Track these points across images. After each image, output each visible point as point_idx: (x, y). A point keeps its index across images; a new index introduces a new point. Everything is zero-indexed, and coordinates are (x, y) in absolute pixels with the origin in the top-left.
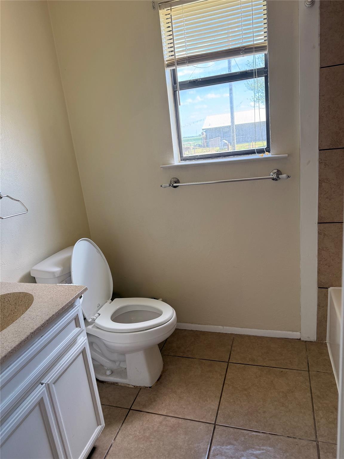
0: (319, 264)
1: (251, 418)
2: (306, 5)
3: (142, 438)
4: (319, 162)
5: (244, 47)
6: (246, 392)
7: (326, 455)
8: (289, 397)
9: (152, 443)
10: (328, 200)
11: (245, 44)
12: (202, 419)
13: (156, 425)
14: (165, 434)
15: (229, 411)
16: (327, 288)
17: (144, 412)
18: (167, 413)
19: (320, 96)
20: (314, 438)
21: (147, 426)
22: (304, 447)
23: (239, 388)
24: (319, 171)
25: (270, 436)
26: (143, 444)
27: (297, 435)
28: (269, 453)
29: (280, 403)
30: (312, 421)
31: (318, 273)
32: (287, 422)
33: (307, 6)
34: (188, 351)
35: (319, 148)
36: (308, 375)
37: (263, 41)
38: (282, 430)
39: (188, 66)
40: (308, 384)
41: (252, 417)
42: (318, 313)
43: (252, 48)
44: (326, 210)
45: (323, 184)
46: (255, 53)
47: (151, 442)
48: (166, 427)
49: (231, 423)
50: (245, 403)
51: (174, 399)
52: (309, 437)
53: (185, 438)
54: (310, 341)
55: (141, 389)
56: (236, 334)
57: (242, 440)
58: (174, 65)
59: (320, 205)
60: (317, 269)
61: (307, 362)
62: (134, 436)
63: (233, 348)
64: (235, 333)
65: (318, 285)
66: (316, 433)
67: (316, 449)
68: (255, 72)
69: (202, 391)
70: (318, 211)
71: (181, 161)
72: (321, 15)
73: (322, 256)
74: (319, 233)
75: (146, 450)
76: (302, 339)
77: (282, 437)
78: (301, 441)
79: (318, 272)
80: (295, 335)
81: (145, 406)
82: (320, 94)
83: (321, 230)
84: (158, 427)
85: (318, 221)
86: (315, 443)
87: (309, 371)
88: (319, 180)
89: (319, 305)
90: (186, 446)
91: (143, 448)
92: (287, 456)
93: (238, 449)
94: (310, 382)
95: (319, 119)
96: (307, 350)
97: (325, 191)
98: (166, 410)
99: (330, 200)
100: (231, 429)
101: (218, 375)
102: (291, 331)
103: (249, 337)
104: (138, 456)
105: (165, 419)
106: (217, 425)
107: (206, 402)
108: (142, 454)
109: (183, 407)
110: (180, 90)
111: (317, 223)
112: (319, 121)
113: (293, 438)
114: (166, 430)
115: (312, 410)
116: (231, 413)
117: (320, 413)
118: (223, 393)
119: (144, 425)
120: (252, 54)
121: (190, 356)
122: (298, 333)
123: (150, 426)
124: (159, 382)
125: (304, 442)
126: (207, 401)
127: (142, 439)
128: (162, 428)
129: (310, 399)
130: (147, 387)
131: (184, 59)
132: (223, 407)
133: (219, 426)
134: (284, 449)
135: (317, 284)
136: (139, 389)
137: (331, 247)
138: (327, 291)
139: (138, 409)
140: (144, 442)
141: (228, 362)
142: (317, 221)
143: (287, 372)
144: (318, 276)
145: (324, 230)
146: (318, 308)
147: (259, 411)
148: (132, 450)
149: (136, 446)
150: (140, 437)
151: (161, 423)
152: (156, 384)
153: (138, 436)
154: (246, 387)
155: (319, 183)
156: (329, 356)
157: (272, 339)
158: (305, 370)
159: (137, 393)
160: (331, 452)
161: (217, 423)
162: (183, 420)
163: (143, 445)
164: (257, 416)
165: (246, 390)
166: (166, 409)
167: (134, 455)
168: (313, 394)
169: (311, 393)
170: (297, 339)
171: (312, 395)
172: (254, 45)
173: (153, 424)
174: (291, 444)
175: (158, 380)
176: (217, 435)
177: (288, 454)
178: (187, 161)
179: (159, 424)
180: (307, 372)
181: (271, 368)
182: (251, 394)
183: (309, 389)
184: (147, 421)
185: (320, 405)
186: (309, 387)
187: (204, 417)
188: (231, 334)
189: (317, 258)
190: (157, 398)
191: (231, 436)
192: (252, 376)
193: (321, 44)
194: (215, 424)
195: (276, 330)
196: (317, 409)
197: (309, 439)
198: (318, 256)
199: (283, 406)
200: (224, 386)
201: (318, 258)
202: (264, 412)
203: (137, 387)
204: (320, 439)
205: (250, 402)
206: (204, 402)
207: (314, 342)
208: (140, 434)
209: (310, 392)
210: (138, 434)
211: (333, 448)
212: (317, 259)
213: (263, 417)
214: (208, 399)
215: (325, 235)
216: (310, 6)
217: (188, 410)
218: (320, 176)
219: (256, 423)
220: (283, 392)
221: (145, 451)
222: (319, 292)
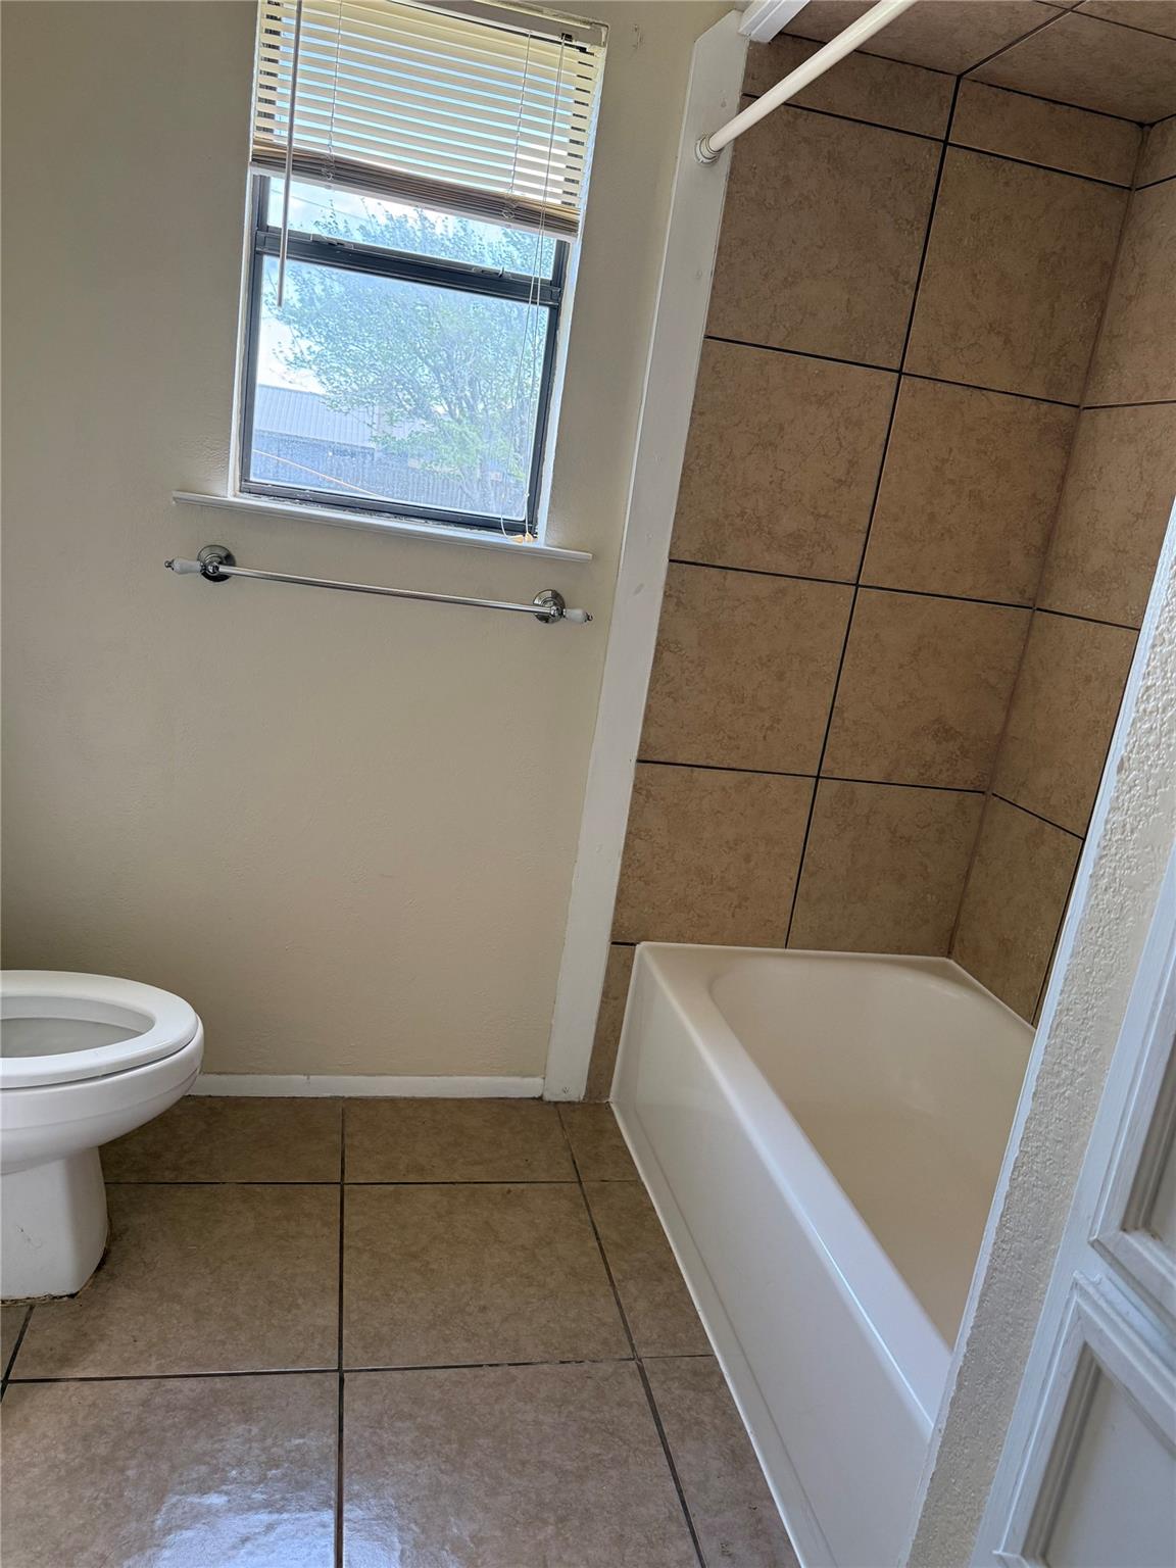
0: (622, 875)
1: (447, 1332)
2: (700, 156)
3: (82, 1466)
4: (665, 592)
5: (513, 200)
6: (418, 1265)
7: (665, 1387)
8: (542, 1259)
9: (130, 1473)
10: (671, 700)
11: (517, 193)
12: (294, 1362)
13: (129, 1413)
14: (169, 1435)
15: (377, 1325)
16: (632, 944)
17: (68, 1380)
18: (160, 1367)
19: (693, 411)
20: (627, 1352)
21: (94, 1422)
22: (607, 1380)
23: (393, 1255)
24: (661, 618)
25: (513, 1370)
26: (93, 1483)
27: (585, 1352)
28: (519, 1416)
29: (521, 1276)
30: (616, 1309)
31: (618, 900)
32: (552, 1325)
33: (702, 159)
34: (191, 1162)
35: (670, 553)
36: (580, 1193)
37: (559, 202)
38: (542, 1348)
39: (329, 187)
40: (584, 1216)
41: (449, 1329)
42: (600, 1018)
43: (537, 213)
44: (661, 726)
45: (666, 655)
46: (545, 232)
47: (122, 1470)
48: (168, 1412)
49: (390, 1359)
50: (421, 1295)
51: (177, 1319)
52: (616, 1353)
53: (250, 1431)
54: (569, 1102)
55: (32, 1308)
56: (350, 1098)
57: (436, 1398)
58: (283, 166)
59: (650, 711)
60: (615, 889)
61: (570, 1158)
62: (49, 1466)
63: (348, 1141)
64: (347, 1095)
65: (612, 935)
66: (630, 1339)
67: (639, 1378)
68: (535, 287)
69: (274, 1279)
70: (644, 726)
71: (241, 495)
72: (727, 197)
73: (634, 854)
74: (636, 789)
75: (111, 1501)
76: (548, 1097)
77: (545, 1366)
78: (599, 1365)
79: (617, 897)
80: (526, 1086)
81: (65, 1361)
82: (694, 406)
83: (641, 782)
84: (140, 1419)
85: (639, 755)
86: (633, 1365)
87: (580, 1182)
88: (658, 644)
89: (605, 994)
90: (259, 1456)
91: (96, 1498)
92: (570, 1412)
93: (431, 1427)
94: (589, 1210)
95: (683, 475)
96: (565, 1127)
97: (667, 675)
98: (157, 1359)
99: (675, 701)
100: (397, 1375)
101: (318, 1225)
102: (518, 1075)
103: (392, 1101)
104: (84, 1525)
105: (156, 1388)
106: (347, 1371)
107: (294, 1311)
108: (98, 1517)
109: (218, 1338)
110: (288, 257)
111: (634, 760)
112: (682, 481)
113: (577, 1362)
114: (169, 1422)
115: (609, 1283)
116: (385, 1330)
117: (632, 1287)
118: (345, 1276)
119: (79, 1422)
120: (536, 229)
121: (203, 1178)
122: (538, 1081)
123: (105, 1421)
124: (102, 1275)
125: (606, 1368)
126: (298, 1306)
127: (85, 1469)
128: (153, 1417)
129: (597, 1255)
130: (61, 1297)
131: (322, 160)
132: (354, 1317)
133: (354, 1374)
134: (558, 1396)
135: (609, 932)
136: (26, 1309)
137: (659, 829)
138: (633, 954)
139: (40, 1374)
140: (93, 1476)
141: (342, 1184)
142: (635, 755)
143: (523, 1191)
144: (616, 909)
145: (650, 781)
146: (602, 1002)
147: (467, 1309)
148: (54, 1512)
149: (67, 1495)
150: (72, 1464)
151: (145, 1403)
152: (93, 1283)
153: (67, 1464)
154: (414, 1249)
155: (657, 650)
156: (621, 1136)
157: (462, 1104)
158: (569, 1180)
159: (22, 1322)
160: (677, 1378)
161: (347, 1365)
162: (228, 1378)
163: (93, 1489)
164: (465, 1323)
165: (414, 1256)
166: (154, 1358)
167: (63, 1530)
168: (603, 1242)
169: (598, 1239)
170: (534, 1098)
171: (600, 1244)
172: (545, 205)
173: (115, 1413)
174: (573, 1378)
175: (99, 1268)
176: (354, 1400)
177: (571, 1408)
178: (264, 498)
179: (141, 1408)
180: (577, 1185)
181: (476, 1186)
182: (434, 1266)
183: (590, 1229)
184: (90, 1406)
185: (626, 1267)
186: (590, 1224)
187: (298, 1357)
188: (331, 1098)
189: (620, 858)
190: (112, 1328)
191: (401, 1394)
192: (427, 1214)
193: (716, 273)
194: (340, 1370)
195: (475, 1075)
196: (621, 1278)
197: (617, 1357)
198: (624, 853)
199: (530, 1285)
200: (345, 1255)
201: (623, 858)
202: (483, 1309)
203: (16, 1301)
204: (642, 1352)
205: (436, 1289)
206: (289, 1312)
207: (579, 1103)
208: (72, 1456)
209: (594, 1238)
210: (62, 1456)
211: (679, 1367)
212: (619, 862)
213: (481, 1324)
214: (300, 1301)
215: (649, 795)
216: (708, 163)
217: (237, 1344)
218: (661, 631)
219: (465, 1345)
220: (523, 1248)
221: (107, 1505)
222: (611, 956)
